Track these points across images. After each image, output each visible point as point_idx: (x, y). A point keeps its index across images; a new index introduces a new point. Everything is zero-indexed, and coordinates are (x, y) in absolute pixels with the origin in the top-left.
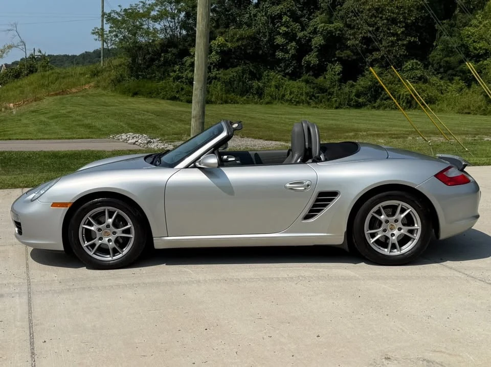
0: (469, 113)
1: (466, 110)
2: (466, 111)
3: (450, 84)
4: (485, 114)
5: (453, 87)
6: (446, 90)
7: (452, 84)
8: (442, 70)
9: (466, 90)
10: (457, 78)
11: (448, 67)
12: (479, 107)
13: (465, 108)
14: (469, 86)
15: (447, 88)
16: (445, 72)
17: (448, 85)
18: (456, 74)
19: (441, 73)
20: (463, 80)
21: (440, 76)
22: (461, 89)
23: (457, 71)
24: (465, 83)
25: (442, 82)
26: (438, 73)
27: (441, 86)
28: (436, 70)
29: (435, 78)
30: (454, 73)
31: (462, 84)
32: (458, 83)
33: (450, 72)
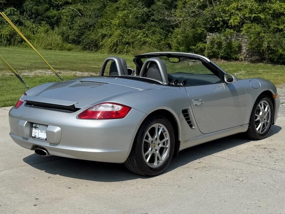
0: (51, 49)
1: (49, 47)
2: (50, 47)
3: (39, 27)
4: (62, 50)
5: (42, 29)
6: (37, 32)
7: (41, 27)
8: (33, 16)
9: (51, 32)
10: (44, 22)
11: (37, 14)
12: (58, 45)
13: (49, 45)
14: (53, 29)
15: (38, 30)
16: (36, 17)
17: (38, 28)
18: (43, 19)
19: (33, 18)
20: (48, 24)
21: (32, 20)
22: (47, 31)
23: (44, 17)
24: (49, 26)
25: (34, 26)
26: (31, 18)
27: (33, 28)
28: (29, 16)
29: (28, 22)
30: (42, 18)
31: (48, 27)
32: (45, 26)
33: (39, 17)
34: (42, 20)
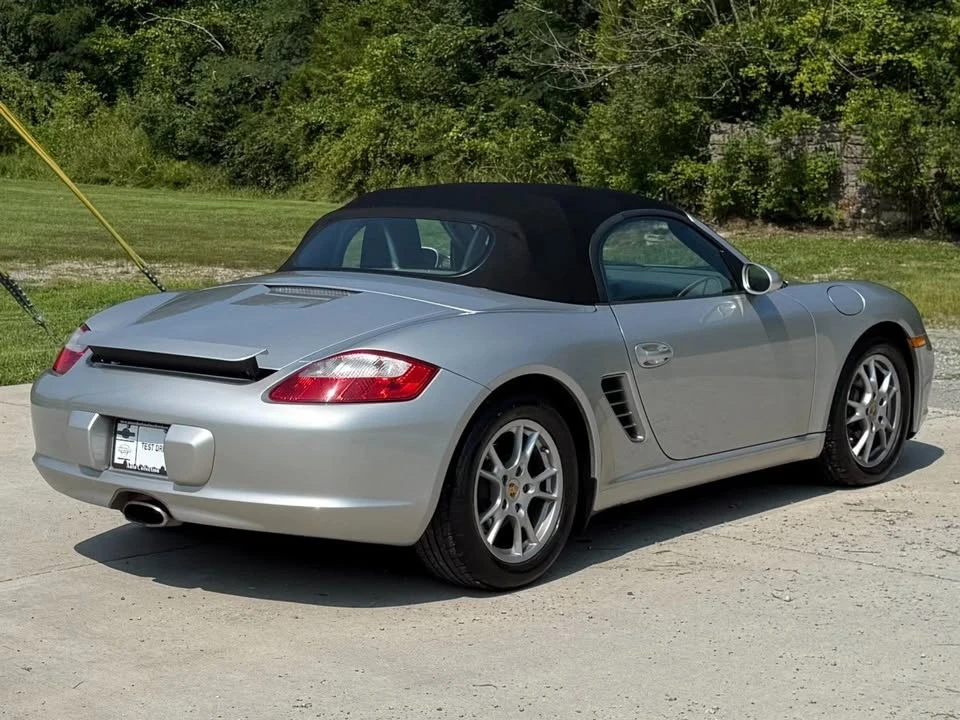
0: (105, 181)
1: (95, 174)
2: (99, 173)
3: (57, 93)
4: (148, 185)
5: (67, 102)
6: (46, 113)
7: (64, 93)
8: (33, 50)
9: (101, 112)
10: (73, 76)
11: (49, 44)
12: (132, 164)
13: (94, 164)
14: (111, 101)
15: (50, 104)
16: (42, 57)
17: (53, 97)
18: (71, 62)
19: (30, 59)
20: (93, 82)
21: (27, 68)
22: (89, 109)
23: (74, 55)
24: (97, 90)
25: (35, 89)
26: (22, 60)
27: (32, 97)
28: (16, 50)
29: (13, 74)
30: (67, 59)
31: (91, 93)
32: (77, 92)
33: (55, 57)
34: (67, 67)
